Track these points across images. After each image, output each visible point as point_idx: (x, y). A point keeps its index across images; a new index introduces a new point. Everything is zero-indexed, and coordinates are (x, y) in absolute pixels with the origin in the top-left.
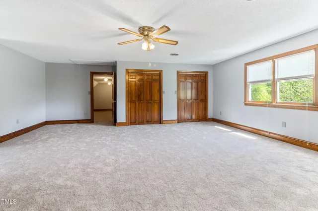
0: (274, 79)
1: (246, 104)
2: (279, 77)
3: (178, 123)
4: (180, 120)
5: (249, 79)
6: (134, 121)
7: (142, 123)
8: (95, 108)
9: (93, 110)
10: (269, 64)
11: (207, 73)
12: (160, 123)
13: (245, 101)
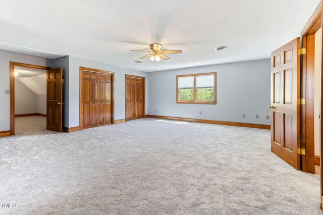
0: (195, 87)
1: (177, 103)
2: (198, 86)
3: (126, 121)
4: (127, 120)
5: (180, 86)
6: (87, 124)
7: (96, 125)
8: (16, 113)
9: (14, 116)
10: (192, 78)
11: (144, 78)
12: (112, 123)
13: (177, 100)
